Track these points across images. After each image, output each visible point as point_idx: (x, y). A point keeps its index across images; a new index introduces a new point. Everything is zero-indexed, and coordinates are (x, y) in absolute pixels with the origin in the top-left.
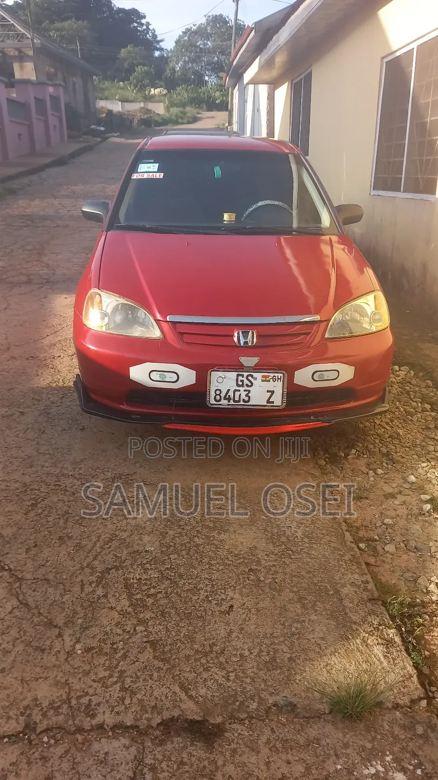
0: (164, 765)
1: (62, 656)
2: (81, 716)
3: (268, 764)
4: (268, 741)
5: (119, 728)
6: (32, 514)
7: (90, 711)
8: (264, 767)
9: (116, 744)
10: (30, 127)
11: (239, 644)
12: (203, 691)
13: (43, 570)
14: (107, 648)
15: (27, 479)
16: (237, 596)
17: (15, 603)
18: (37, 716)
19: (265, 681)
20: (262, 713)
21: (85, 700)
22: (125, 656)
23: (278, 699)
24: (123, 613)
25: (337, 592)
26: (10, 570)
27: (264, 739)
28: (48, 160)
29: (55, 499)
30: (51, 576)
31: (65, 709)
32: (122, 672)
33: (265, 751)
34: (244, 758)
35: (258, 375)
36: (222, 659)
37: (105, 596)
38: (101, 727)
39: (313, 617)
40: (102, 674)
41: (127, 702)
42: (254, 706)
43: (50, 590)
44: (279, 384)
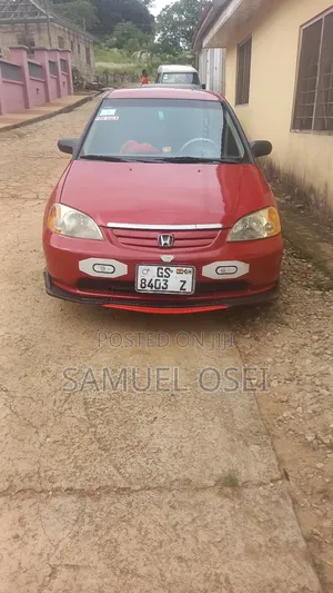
0: (98, 514)
1: (37, 446)
2: (45, 482)
3: (167, 516)
4: (169, 503)
5: (70, 490)
6: (26, 355)
7: (52, 480)
8: (164, 517)
9: (68, 500)
10: (45, 83)
11: (158, 441)
12: (129, 470)
13: (29, 391)
14: (68, 441)
15: (24, 333)
16: (160, 411)
17: (8, 411)
18: (16, 481)
19: (173, 465)
20: (168, 485)
21: (50, 473)
22: (79, 447)
23: (180, 476)
24: (81, 420)
25: (231, 410)
26: (6, 391)
27: (167, 500)
28: (57, 109)
29: (41, 345)
30: (34, 396)
31: (35, 478)
32: (76, 457)
33: (166, 508)
34: (152, 512)
35: (174, 269)
36: (145, 451)
37: (70, 409)
38: (58, 489)
39: (211, 426)
40: (63, 457)
41: (78, 474)
42: (163, 480)
43: (33, 404)
44: (190, 276)
